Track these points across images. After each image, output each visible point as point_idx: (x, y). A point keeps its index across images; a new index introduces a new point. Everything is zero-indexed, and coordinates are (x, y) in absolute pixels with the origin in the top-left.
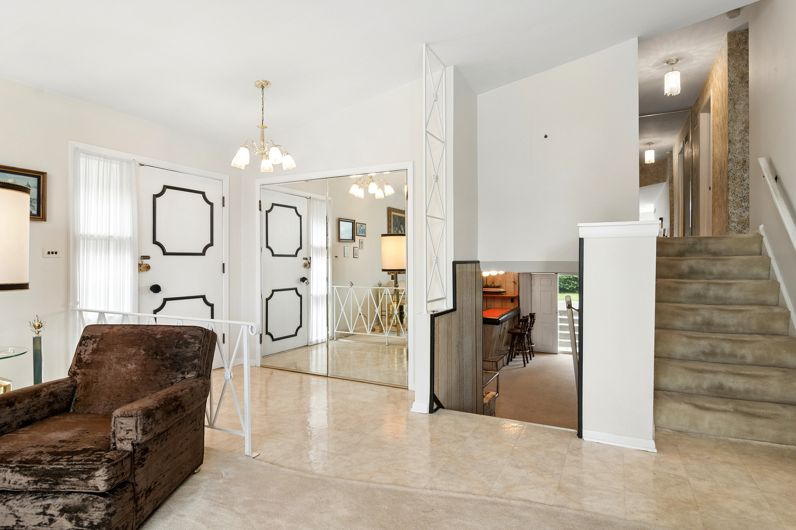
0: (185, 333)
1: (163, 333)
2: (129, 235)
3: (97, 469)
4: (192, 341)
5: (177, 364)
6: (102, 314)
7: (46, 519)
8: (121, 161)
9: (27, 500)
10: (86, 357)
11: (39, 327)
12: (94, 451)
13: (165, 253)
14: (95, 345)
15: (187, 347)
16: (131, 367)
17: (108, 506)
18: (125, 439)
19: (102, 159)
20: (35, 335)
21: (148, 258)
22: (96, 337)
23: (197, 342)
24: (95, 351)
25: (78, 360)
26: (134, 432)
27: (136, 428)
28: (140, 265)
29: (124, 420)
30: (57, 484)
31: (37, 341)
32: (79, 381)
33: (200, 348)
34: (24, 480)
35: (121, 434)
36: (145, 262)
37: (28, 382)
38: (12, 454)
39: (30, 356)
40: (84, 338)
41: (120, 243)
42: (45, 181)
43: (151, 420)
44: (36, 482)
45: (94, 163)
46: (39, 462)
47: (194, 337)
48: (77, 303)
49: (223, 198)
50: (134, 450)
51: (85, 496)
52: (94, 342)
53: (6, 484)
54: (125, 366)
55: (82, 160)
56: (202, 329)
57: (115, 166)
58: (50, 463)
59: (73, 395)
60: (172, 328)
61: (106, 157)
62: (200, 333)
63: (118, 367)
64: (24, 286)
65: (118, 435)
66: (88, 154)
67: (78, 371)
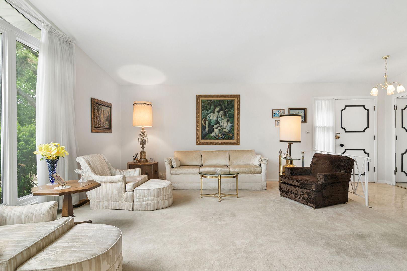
0: (342, 158)
1: (335, 157)
2: (332, 126)
3: (313, 185)
4: (344, 160)
5: (339, 167)
6: (321, 152)
7: (303, 194)
8: (329, 100)
9: (299, 188)
10: (314, 162)
11: (304, 153)
12: (313, 182)
13: (346, 132)
14: (316, 159)
15: (342, 162)
16: (325, 166)
17: (315, 194)
18: (320, 181)
19: (323, 100)
20: (303, 155)
21: (339, 133)
22: (317, 157)
23: (346, 161)
24: (316, 160)
25: (312, 163)
26: (322, 180)
27: (323, 178)
28: (336, 136)
29: (320, 176)
30: (305, 186)
31: (303, 156)
32: (312, 168)
33: (346, 163)
34: (299, 184)
35: (319, 179)
36: (338, 135)
37: (301, 166)
38: (296, 178)
39: (301, 160)
40: (314, 157)
41: (329, 128)
42: (306, 111)
43: (326, 177)
44: (301, 185)
45: (320, 102)
46: (302, 181)
47: (345, 160)
48: (315, 148)
49: (374, 107)
50: (322, 184)
51: (310, 191)
52: (316, 158)
53: (295, 184)
54: (324, 166)
55: (316, 102)
56: (348, 157)
57: (327, 102)
58: (304, 181)
59: (311, 172)
60: (338, 156)
61: (324, 100)
62: (347, 158)
63: (322, 166)
64: (300, 142)
65: (318, 180)
66: (318, 100)
67: (312, 165)
